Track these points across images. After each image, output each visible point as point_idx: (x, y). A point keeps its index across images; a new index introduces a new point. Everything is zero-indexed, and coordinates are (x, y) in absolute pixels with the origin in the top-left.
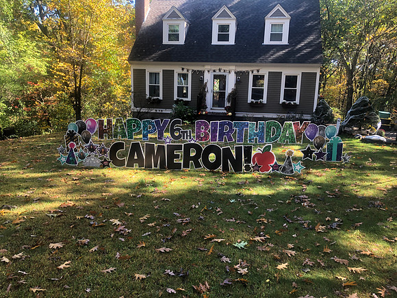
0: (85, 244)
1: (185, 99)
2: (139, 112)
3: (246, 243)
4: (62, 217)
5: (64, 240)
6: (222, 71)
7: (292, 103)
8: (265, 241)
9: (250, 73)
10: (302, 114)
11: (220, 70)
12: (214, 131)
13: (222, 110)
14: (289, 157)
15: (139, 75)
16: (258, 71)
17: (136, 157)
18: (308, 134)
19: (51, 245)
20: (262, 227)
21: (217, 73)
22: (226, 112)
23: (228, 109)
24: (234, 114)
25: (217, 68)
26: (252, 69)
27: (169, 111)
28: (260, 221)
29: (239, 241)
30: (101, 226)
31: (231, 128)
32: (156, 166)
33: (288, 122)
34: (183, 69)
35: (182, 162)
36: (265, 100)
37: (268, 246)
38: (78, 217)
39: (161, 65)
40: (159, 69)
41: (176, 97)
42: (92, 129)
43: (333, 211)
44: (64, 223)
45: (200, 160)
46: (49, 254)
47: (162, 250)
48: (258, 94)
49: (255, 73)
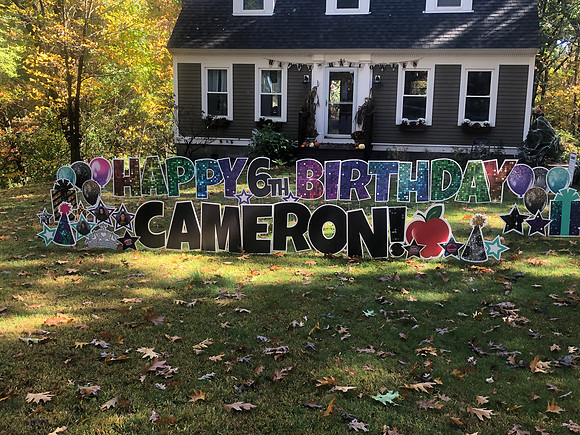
0: (92, 396)
1: (275, 119)
2: (189, 145)
3: (397, 395)
4: (49, 344)
5: (53, 388)
6: (346, 65)
7: (482, 124)
8: (433, 391)
9: (400, 67)
10: (501, 145)
11: (341, 63)
12: (332, 180)
13: (346, 140)
14: (477, 229)
15: (189, 75)
16: (415, 64)
17: (184, 231)
18: (514, 184)
19: (30, 397)
20: (428, 364)
21: (337, 69)
22: (353, 142)
23: (357, 137)
24: (369, 146)
25: (336, 59)
26: (403, 61)
27: (244, 142)
28: (423, 352)
29: (383, 389)
30: (122, 361)
31: (364, 173)
32: (222, 247)
33: (475, 161)
34: (271, 62)
35: (271, 238)
36: (428, 120)
37: (438, 399)
38: (77, 344)
39: (229, 54)
40: (226, 62)
41: (258, 116)
42: (101, 178)
43: (565, 332)
44: (52, 354)
45: (306, 235)
46: (27, 414)
47: (237, 406)
48: (415, 107)
49: (410, 67)
